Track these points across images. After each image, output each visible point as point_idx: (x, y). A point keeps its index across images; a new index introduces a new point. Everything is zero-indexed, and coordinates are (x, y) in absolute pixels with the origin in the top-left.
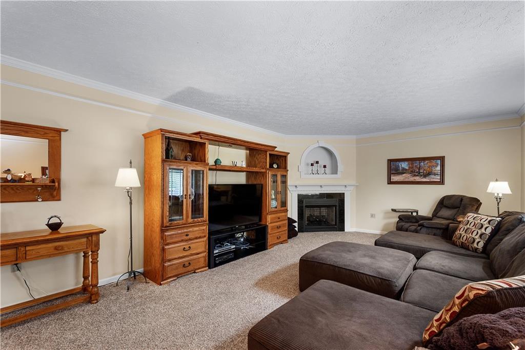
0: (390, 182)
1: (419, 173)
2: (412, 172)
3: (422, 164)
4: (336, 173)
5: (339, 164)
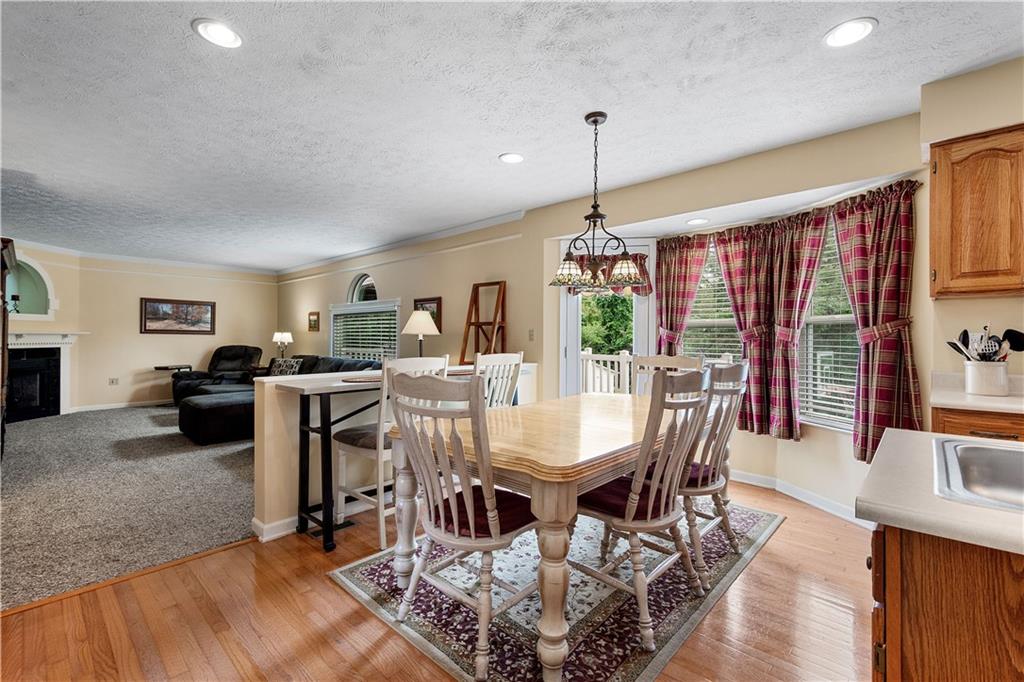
0: (144, 330)
1: (186, 319)
2: (177, 318)
3: (190, 309)
4: (46, 313)
5: (51, 296)
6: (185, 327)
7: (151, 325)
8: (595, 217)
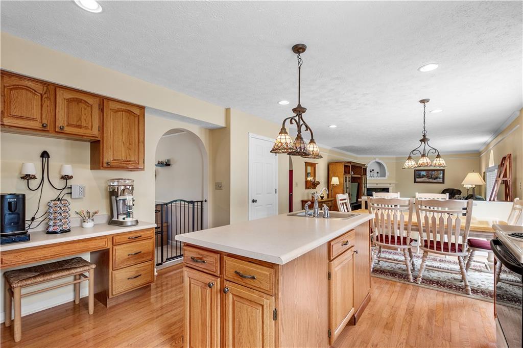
0: (416, 182)
1: (432, 177)
2: (428, 177)
3: (433, 173)
4: (385, 177)
5: (386, 172)
6: (431, 180)
7: (418, 180)
8: (424, 140)
